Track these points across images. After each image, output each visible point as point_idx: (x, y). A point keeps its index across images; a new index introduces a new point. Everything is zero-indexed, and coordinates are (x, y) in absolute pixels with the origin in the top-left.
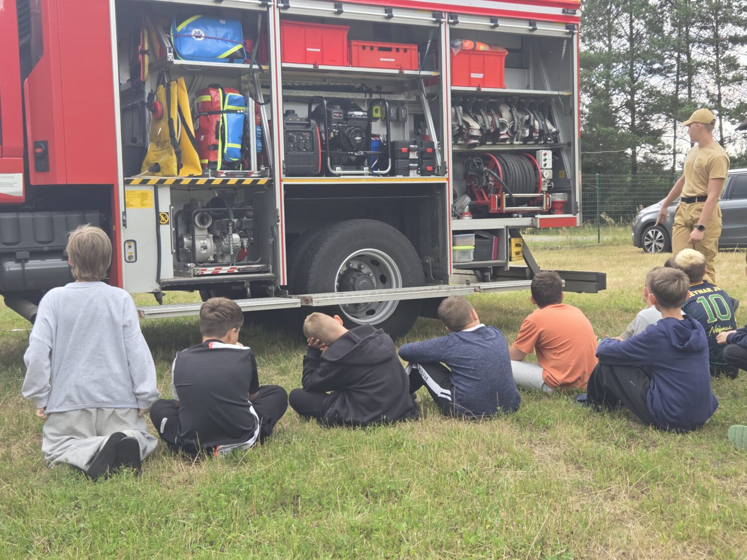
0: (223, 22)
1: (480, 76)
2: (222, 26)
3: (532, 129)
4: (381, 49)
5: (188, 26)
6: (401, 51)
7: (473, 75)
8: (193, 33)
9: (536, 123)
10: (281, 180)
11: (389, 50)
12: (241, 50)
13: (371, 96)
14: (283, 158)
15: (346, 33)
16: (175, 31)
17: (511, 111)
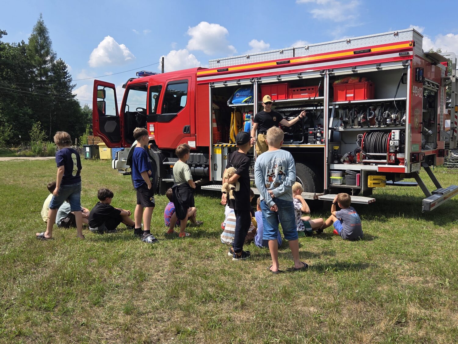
0: (246, 89)
1: (352, 95)
4: (301, 90)
6: (311, 89)
7: (348, 95)
8: (237, 94)
9: (392, 116)
11: (305, 90)
12: (250, 98)
15: (287, 86)
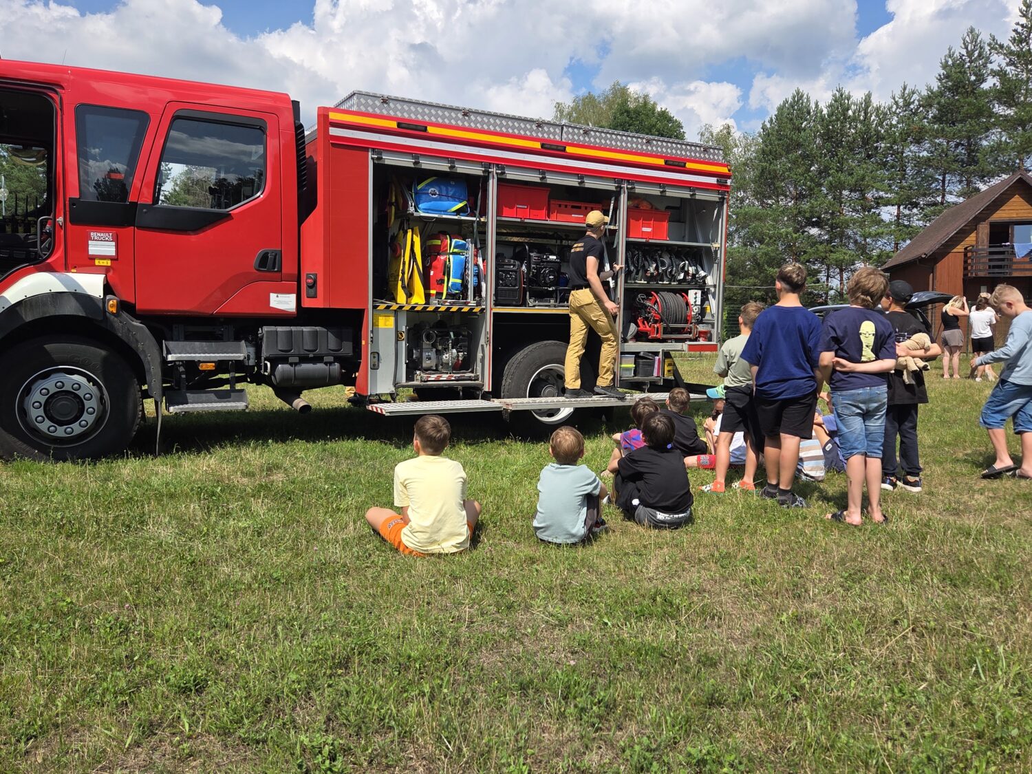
0: (453, 183)
1: (651, 230)
2: (451, 186)
3: (687, 273)
4: (573, 207)
5: (427, 185)
7: (644, 229)
8: (430, 191)
9: (690, 268)
10: (491, 309)
11: (580, 208)
12: (466, 205)
13: (561, 242)
14: (493, 292)
15: (547, 194)
16: (416, 189)
17: (670, 258)
